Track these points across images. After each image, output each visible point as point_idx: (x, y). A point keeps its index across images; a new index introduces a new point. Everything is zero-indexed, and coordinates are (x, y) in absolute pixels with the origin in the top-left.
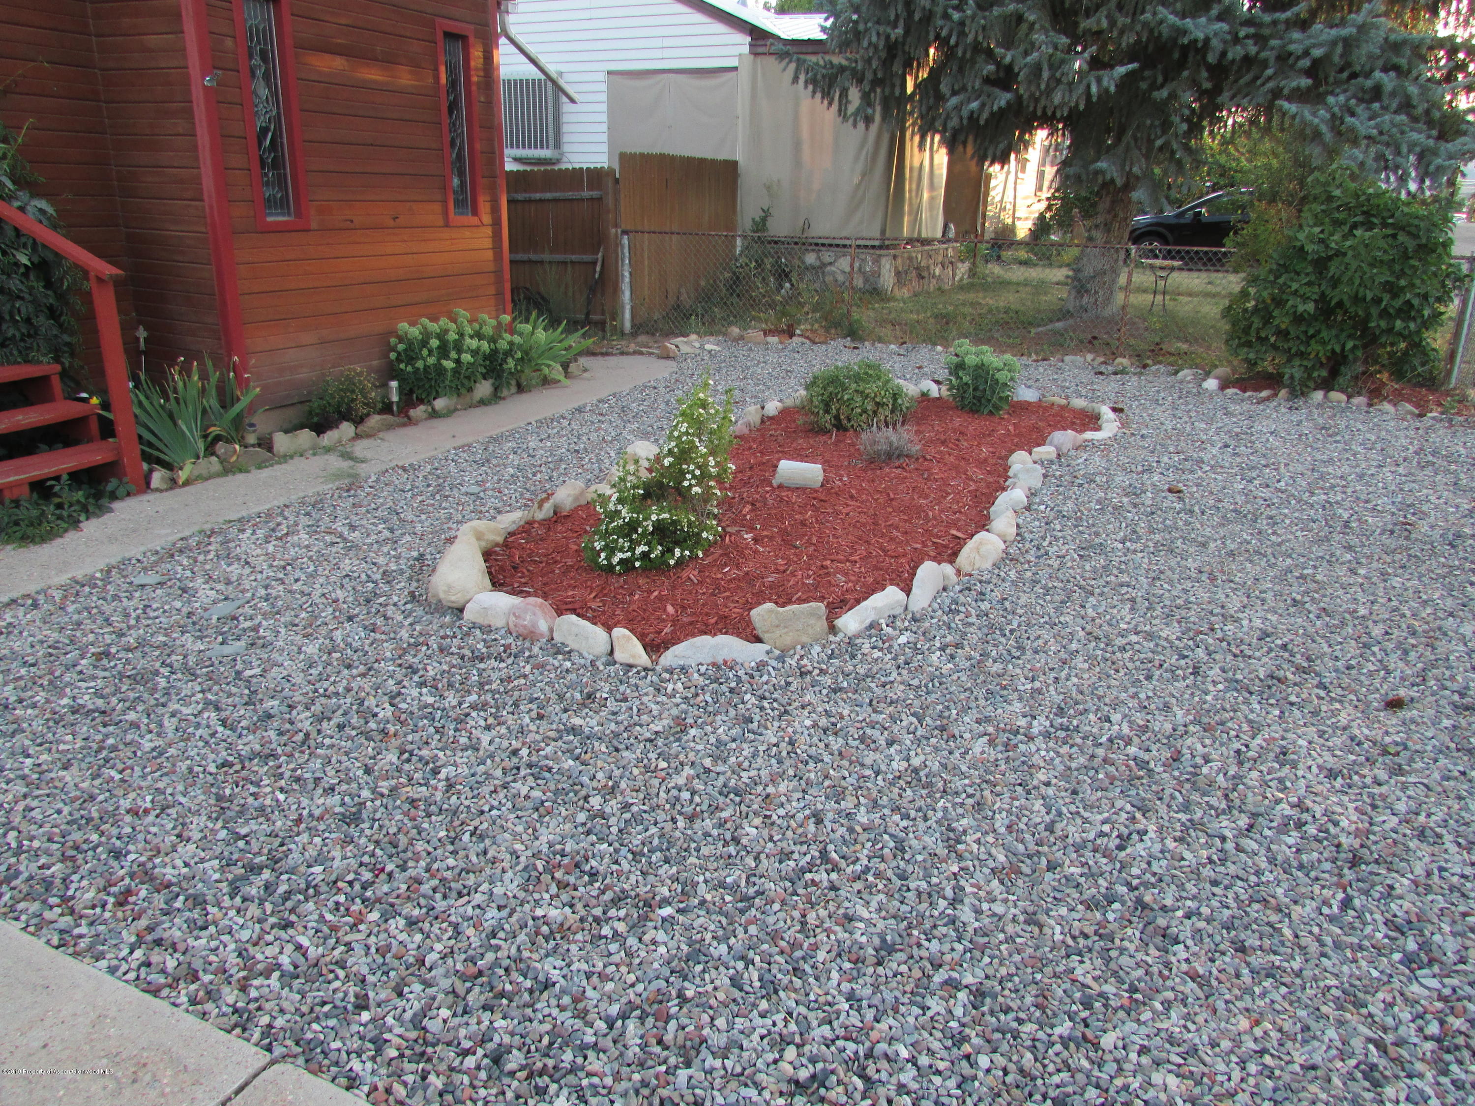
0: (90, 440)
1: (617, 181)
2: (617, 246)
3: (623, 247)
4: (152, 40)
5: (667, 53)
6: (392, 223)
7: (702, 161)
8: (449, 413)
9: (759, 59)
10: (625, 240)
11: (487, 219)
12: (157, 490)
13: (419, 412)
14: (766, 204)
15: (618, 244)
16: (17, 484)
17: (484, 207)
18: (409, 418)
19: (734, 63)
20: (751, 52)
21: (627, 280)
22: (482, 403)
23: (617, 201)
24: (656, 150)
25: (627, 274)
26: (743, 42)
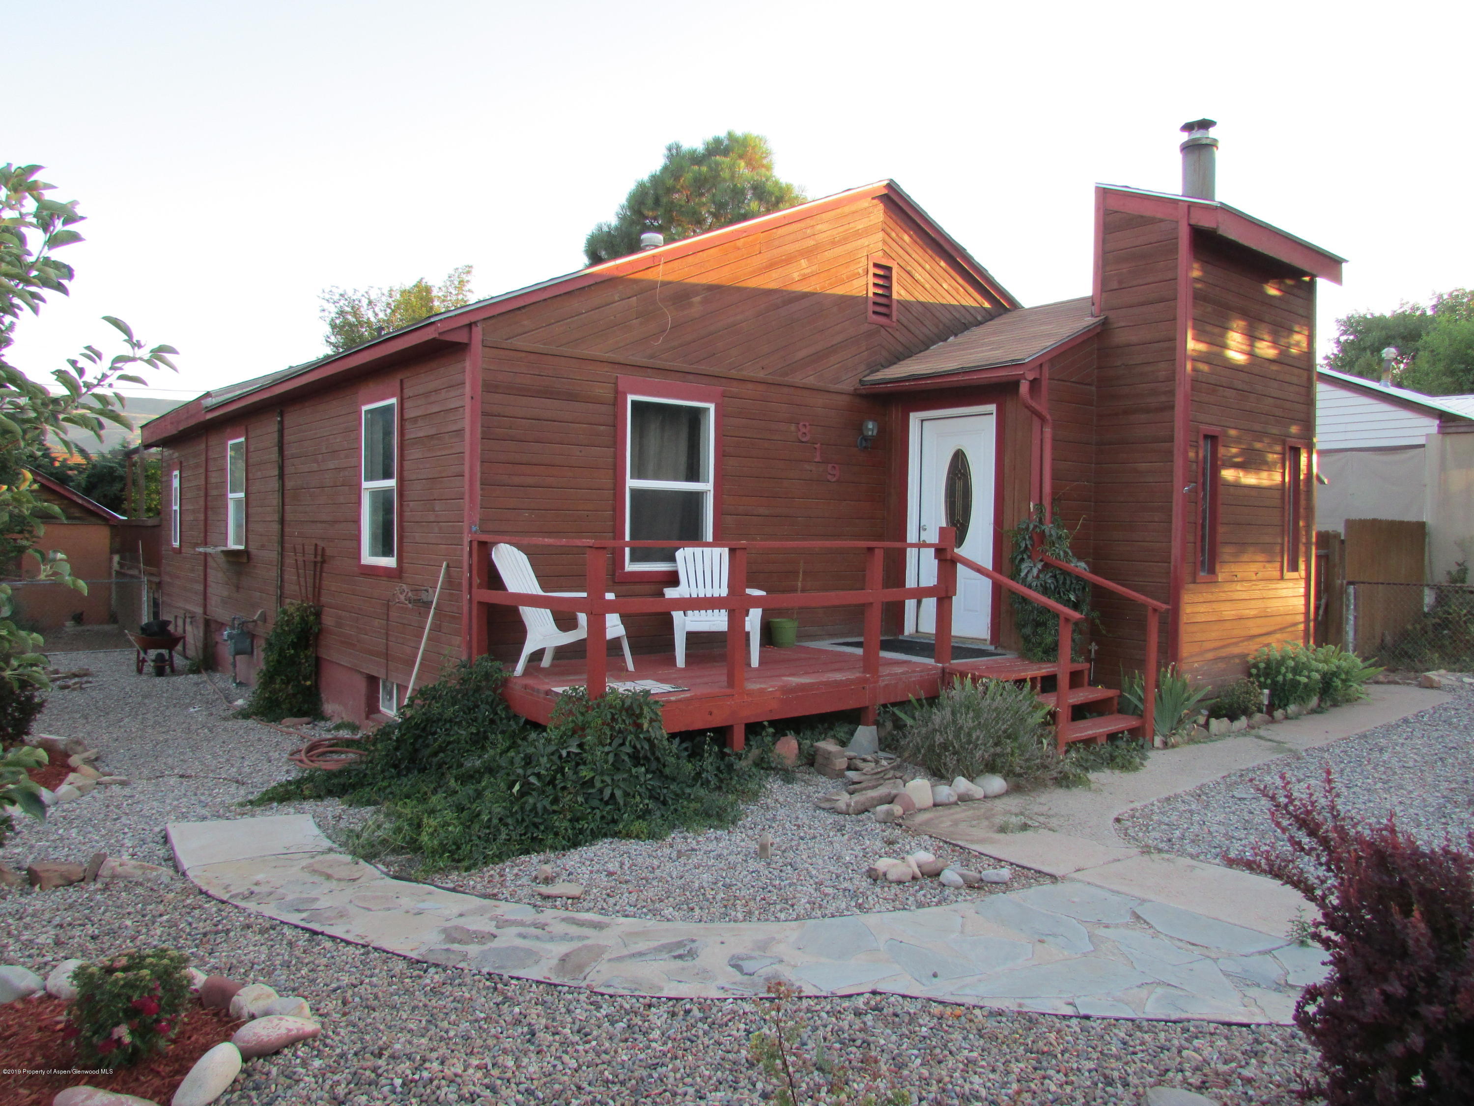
0: (1111, 713)
1: (1343, 542)
2: (1342, 594)
3: (1348, 595)
4: (1143, 466)
5: (1350, 436)
6: (1254, 578)
7: (1401, 523)
8: (1296, 717)
9: (1448, 439)
10: (1351, 589)
11: (1303, 573)
12: (1158, 748)
13: (1279, 714)
14: (1460, 558)
15: (1343, 591)
16: (1101, 735)
17: (1302, 566)
18: (1273, 717)
19: (1421, 441)
20: (1439, 432)
21: (1352, 622)
22: (1313, 711)
23: (1342, 557)
24: (1370, 516)
25: (1351, 617)
26: (1431, 425)
